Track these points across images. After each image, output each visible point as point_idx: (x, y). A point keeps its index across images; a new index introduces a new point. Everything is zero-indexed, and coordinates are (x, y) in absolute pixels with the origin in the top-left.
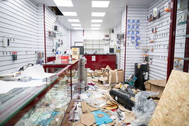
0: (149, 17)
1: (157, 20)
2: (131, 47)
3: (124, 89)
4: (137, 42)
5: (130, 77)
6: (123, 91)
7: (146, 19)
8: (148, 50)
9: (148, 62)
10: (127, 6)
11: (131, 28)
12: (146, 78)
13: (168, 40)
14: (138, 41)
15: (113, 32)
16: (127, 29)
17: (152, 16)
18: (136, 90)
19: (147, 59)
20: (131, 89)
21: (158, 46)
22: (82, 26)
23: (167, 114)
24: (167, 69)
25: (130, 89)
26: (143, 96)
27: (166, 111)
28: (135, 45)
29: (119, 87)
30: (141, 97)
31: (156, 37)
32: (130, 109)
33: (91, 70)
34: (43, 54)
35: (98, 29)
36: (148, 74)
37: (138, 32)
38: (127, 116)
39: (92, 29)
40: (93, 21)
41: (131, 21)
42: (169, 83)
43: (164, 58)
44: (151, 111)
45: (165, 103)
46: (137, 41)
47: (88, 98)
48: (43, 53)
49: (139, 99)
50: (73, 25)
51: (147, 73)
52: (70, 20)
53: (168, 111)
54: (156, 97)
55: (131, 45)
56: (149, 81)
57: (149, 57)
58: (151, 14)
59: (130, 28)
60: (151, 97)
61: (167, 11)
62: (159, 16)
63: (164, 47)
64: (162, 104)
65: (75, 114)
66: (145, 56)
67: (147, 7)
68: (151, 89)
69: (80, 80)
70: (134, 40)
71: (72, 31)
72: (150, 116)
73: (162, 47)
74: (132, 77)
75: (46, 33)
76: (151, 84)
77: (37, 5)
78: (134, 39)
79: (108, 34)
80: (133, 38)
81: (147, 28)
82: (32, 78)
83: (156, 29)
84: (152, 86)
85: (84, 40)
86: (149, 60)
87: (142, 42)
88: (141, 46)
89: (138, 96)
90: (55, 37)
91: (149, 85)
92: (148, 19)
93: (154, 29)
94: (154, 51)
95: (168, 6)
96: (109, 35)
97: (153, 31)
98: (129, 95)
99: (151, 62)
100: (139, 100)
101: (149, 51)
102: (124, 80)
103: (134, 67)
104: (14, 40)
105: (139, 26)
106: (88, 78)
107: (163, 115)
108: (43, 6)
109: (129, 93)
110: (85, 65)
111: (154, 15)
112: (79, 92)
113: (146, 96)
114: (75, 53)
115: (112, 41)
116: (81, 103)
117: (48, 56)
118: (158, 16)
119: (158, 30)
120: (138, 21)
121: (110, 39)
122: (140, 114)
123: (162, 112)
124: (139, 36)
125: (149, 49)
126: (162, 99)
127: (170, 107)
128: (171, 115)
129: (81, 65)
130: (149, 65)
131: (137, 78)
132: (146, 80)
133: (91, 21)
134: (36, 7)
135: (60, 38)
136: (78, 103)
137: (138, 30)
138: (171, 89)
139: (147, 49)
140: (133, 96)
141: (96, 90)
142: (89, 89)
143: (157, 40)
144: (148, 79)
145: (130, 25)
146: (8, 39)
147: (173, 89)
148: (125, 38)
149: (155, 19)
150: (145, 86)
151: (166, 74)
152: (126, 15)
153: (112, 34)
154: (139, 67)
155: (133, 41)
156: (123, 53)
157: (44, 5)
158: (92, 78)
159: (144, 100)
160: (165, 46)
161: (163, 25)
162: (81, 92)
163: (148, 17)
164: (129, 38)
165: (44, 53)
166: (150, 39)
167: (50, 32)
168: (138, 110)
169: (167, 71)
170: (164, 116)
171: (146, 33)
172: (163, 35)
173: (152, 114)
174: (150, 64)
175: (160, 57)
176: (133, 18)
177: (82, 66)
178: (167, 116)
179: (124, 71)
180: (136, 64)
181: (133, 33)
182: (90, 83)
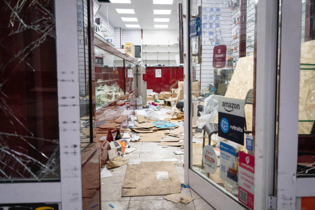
2: (208, 46)
8: (232, 50)
9: (232, 67)
11: (208, 19)
14: (219, 38)
16: (203, 21)
22: (140, 22)
28: (214, 43)
33: (153, 91)
37: (218, 25)
40: (156, 12)
41: (208, 10)
46: (217, 38)
50: (124, 19)
52: (120, 11)
55: (208, 43)
57: (233, 59)
66: (227, 59)
69: (136, 96)
70: (213, 36)
71: (123, 30)
74: (209, 88)
80: (211, 33)
81: (231, 19)
83: (238, 19)
85: (143, 46)
86: (233, 63)
93: (236, 19)
97: (235, 22)
103: (213, 76)
105: (219, 17)
110: (144, 75)
112: (135, 108)
114: (128, 50)
120: (218, 10)
129: (137, 74)
131: (216, 89)
133: (152, 12)
137: (219, 23)
139: (230, 50)
142: (150, 109)
145: (206, 15)
149: (236, 5)
155: (212, 37)
158: (155, 102)
163: (229, 3)
164: (206, 34)
171: (230, 27)
176: (211, 6)
177: (138, 76)
179: (199, 81)
181: (211, 27)
182: (151, 103)
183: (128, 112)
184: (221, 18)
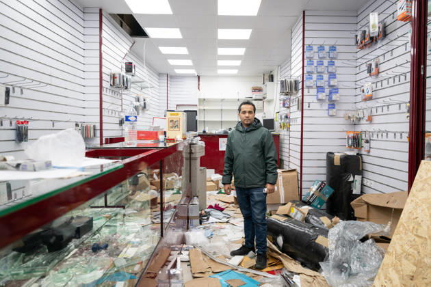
0: (359, 38)
1: (379, 45)
2: (316, 111)
3: (299, 217)
4: (330, 99)
5: (314, 188)
6: (296, 222)
7: (353, 42)
8: (360, 119)
9: (360, 150)
10: (304, 12)
11: (315, 64)
12: (356, 191)
13: (409, 90)
14: (334, 97)
15: (272, 81)
16: (305, 68)
17: (367, 33)
18: (331, 219)
19: (356, 141)
20: (318, 217)
21: (385, 108)
22: (196, 66)
23: (413, 277)
24: (407, 164)
25: (316, 218)
26: (350, 235)
27: (409, 268)
28: (326, 106)
29: (286, 213)
30: (345, 235)
31: (379, 84)
32: (317, 268)
33: (216, 173)
34: (95, 129)
35: (235, 72)
36: (362, 181)
37: (332, 75)
38: (309, 284)
39: (220, 72)
40: (222, 51)
41: (315, 48)
42: (414, 196)
43: (401, 138)
44: (371, 272)
45: (406, 247)
46: (331, 98)
47: (206, 240)
48: (94, 126)
49: (338, 240)
50: (172, 62)
51: (358, 178)
52: (165, 50)
53: (414, 268)
54: (382, 237)
55: (316, 106)
56: (364, 198)
57: (364, 137)
58: (363, 29)
59: (313, 64)
60: (370, 236)
61: (402, 20)
62: (384, 33)
63: (400, 109)
64: (399, 251)
65: (172, 281)
66: (351, 135)
67: (355, 13)
68: (371, 216)
69: (188, 197)
70: (324, 94)
71: (171, 77)
72: (369, 283)
73: (394, 109)
74: (320, 189)
75: (104, 77)
76: (368, 204)
77: (84, 10)
78: (324, 92)
79: (260, 85)
80: (320, 89)
81: (354, 64)
83: (377, 66)
84: (371, 209)
85: (200, 100)
86: (364, 144)
87: (344, 99)
88: (344, 109)
89: (337, 232)
90: (126, 88)
91: (366, 206)
92: (357, 42)
93: (373, 66)
94: (376, 120)
95: (405, 8)
96: (263, 86)
97: (369, 71)
98: (312, 231)
99: (367, 149)
100: (339, 243)
101: (362, 122)
102: (301, 195)
103: (324, 163)
104: (22, 90)
105: (336, 61)
106: (208, 193)
107: (402, 278)
108: (99, 12)
109: (313, 227)
110: (202, 158)
111: (372, 31)
112: (186, 227)
113: (357, 235)
114: (174, 125)
115: (270, 102)
116: (187, 252)
117: (107, 134)
118: (381, 35)
119: (382, 68)
120: (333, 48)
121: (264, 98)
122: (341, 281)
123: (398, 272)
124: (336, 84)
125: (361, 116)
126: (398, 236)
127: (420, 255)
128: (423, 278)
129: (190, 159)
130: (363, 156)
131: (332, 191)
132: (357, 196)
133: (216, 51)
134: (81, 15)
135: (139, 93)
136: (180, 253)
137: (334, 71)
138: (419, 211)
139: (357, 118)
140: (322, 234)
141: (227, 222)
142: (212, 219)
143: (381, 93)
144: (362, 193)
145: (312, 58)
146: (7, 88)
147: (426, 210)
148: (300, 91)
149: (373, 40)
150: (353, 211)
151: (406, 177)
152: (302, 34)
153: (268, 84)
154: (337, 162)
155: (322, 96)
156: (295, 128)
157: (101, 10)
158: (218, 193)
159: (352, 243)
160: (402, 105)
161: (394, 56)
162: (190, 227)
163: (356, 36)
164: (311, 90)
165: (98, 127)
166: (363, 91)
167: (113, 77)
168: (338, 271)
169: (407, 170)
170: (404, 282)
171: (353, 78)
172: (397, 79)
173: (372, 280)
174: (365, 153)
175: (391, 136)
176: (320, 42)
177: (192, 161)
178: (411, 279)
179: (299, 172)
180: (330, 155)
181: (320, 78)
182: (214, 206)
183: (173, 236)
184: (337, 63)
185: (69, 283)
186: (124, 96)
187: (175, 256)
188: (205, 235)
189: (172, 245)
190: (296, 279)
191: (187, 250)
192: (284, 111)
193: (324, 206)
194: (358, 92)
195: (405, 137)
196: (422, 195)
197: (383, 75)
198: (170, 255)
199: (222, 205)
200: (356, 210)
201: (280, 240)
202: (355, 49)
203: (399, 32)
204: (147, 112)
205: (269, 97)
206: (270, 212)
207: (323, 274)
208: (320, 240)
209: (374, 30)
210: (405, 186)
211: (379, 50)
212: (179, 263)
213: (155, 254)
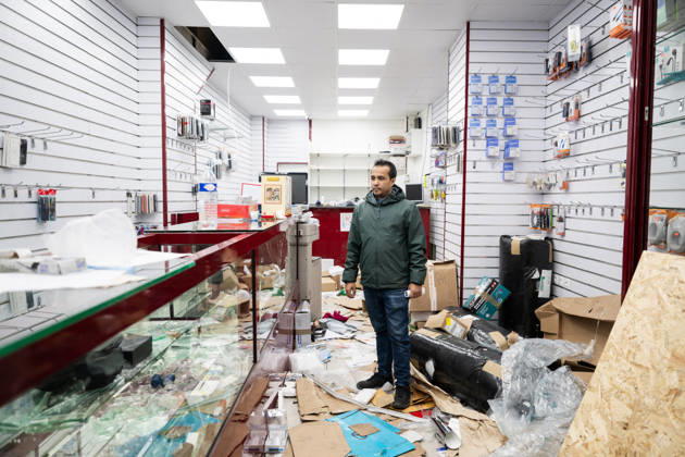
0: (551, 63)
1: (581, 73)
2: (486, 174)
3: (458, 332)
4: (506, 157)
5: (481, 288)
6: (454, 340)
7: (542, 69)
8: (550, 186)
9: (550, 232)
10: (468, 24)
11: (485, 103)
12: (543, 293)
13: (626, 143)
14: (512, 153)
15: (420, 127)
16: (469, 109)
17: (563, 56)
18: (505, 334)
19: (544, 219)
20: (487, 332)
21: (589, 170)
22: (306, 105)
23: (627, 424)
24: (621, 255)
25: (483, 334)
26: (534, 359)
27: (622, 411)
28: (500, 166)
29: (439, 326)
30: (525, 360)
31: (580, 134)
32: (484, 408)
34: (155, 201)
35: (364, 113)
36: (553, 278)
37: (510, 120)
38: (472, 432)
39: (342, 113)
40: (344, 83)
41: (485, 79)
42: (630, 304)
43: (612, 215)
44: (564, 415)
45: (618, 381)
46: (508, 154)
47: (322, 365)
48: (154, 196)
49: (516, 367)
50: (271, 99)
51: (546, 274)
52: (259, 81)
53: (630, 412)
54: (581, 363)
55: (484, 166)
56: (555, 303)
57: (555, 213)
58: (557, 50)
59: (480, 103)
60: (563, 362)
61: (616, 36)
62: (589, 56)
63: (611, 171)
64: (607, 385)
65: (271, 426)
66: (537, 210)
67: (545, 25)
68: (564, 331)
69: (294, 301)
70: (497, 148)
71: (270, 121)
72: (561, 432)
73: (602, 171)
74: (490, 289)
75: (169, 122)
76: (561, 313)
77: (138, 21)
78: (496, 145)
79: (401, 132)
80: (492, 141)
81: (544, 103)
82: (89, 263)
83: (577, 105)
84: (565, 319)
85: (312, 156)
86: (555, 223)
87: (527, 157)
88: (524, 172)
89: (514, 356)
90: (202, 138)
91: (557, 316)
92: (548, 70)
93: (572, 107)
94: (574, 187)
95: (621, 18)
96: (405, 135)
97: (566, 114)
98: (477, 353)
99: (562, 231)
100: (518, 371)
101: (553, 190)
102: (461, 299)
103: (496, 252)
104: (45, 144)
105: (515, 98)
106: (323, 294)
107: (611, 425)
108: (159, 23)
109: (480, 348)
110: (314, 243)
111: (570, 54)
112: (291, 345)
113: (545, 359)
115: (416, 158)
116: (293, 384)
117: (173, 208)
118: (585, 58)
119: (585, 109)
120: (511, 79)
121: (408, 153)
122: (521, 428)
123: (605, 417)
124: (515, 133)
125: (552, 181)
126: (606, 364)
127: (638, 393)
128: (643, 427)
129: (298, 245)
130: (555, 242)
131: (508, 293)
132: (545, 300)
133: (336, 82)
134: (133, 28)
135: (222, 146)
136: (283, 385)
137: (512, 113)
138: (638, 326)
139: (546, 184)
140: (492, 358)
141: (352, 338)
142: (329, 334)
143: (583, 148)
144: (552, 295)
145: (479, 93)
146: (22, 141)
147: (649, 326)
148: (462, 144)
149: (572, 67)
150: (539, 323)
151: (618, 273)
152: (464, 58)
153: (413, 130)
154: (516, 250)
155: (494, 151)
156: (454, 199)
157: (162, 21)
158: (339, 295)
159: (536, 371)
160: (614, 166)
161: (603, 91)
162: (298, 345)
163: (547, 60)
164: (477, 142)
165: (160, 197)
166: (556, 144)
167: (183, 123)
168: (516, 413)
169: (621, 264)
170: (613, 433)
171: (542, 124)
172: (607, 126)
173: (566, 427)
174: (558, 237)
175: (597, 212)
176: (492, 69)
178: (625, 429)
179: (459, 264)
180: (505, 240)
181: (492, 124)
182: (332, 314)
183: (272, 359)
184: (517, 101)
185: (118, 435)
186: (198, 151)
187: (275, 389)
188: (320, 357)
189: (272, 372)
190: (453, 424)
191: (292, 380)
192: (438, 173)
193: (496, 315)
194: (548, 144)
195: (619, 214)
196: (643, 303)
197: (586, 120)
198: (268, 387)
199: (344, 313)
200: (543, 321)
201: (430, 366)
202: (545, 80)
203: (612, 55)
204: (233, 174)
205: (414, 152)
206: (416, 323)
207: (493, 417)
208: (490, 367)
209: (574, 52)
210: (617, 288)
211: (581, 82)
212: (281, 401)
213: (246, 386)
